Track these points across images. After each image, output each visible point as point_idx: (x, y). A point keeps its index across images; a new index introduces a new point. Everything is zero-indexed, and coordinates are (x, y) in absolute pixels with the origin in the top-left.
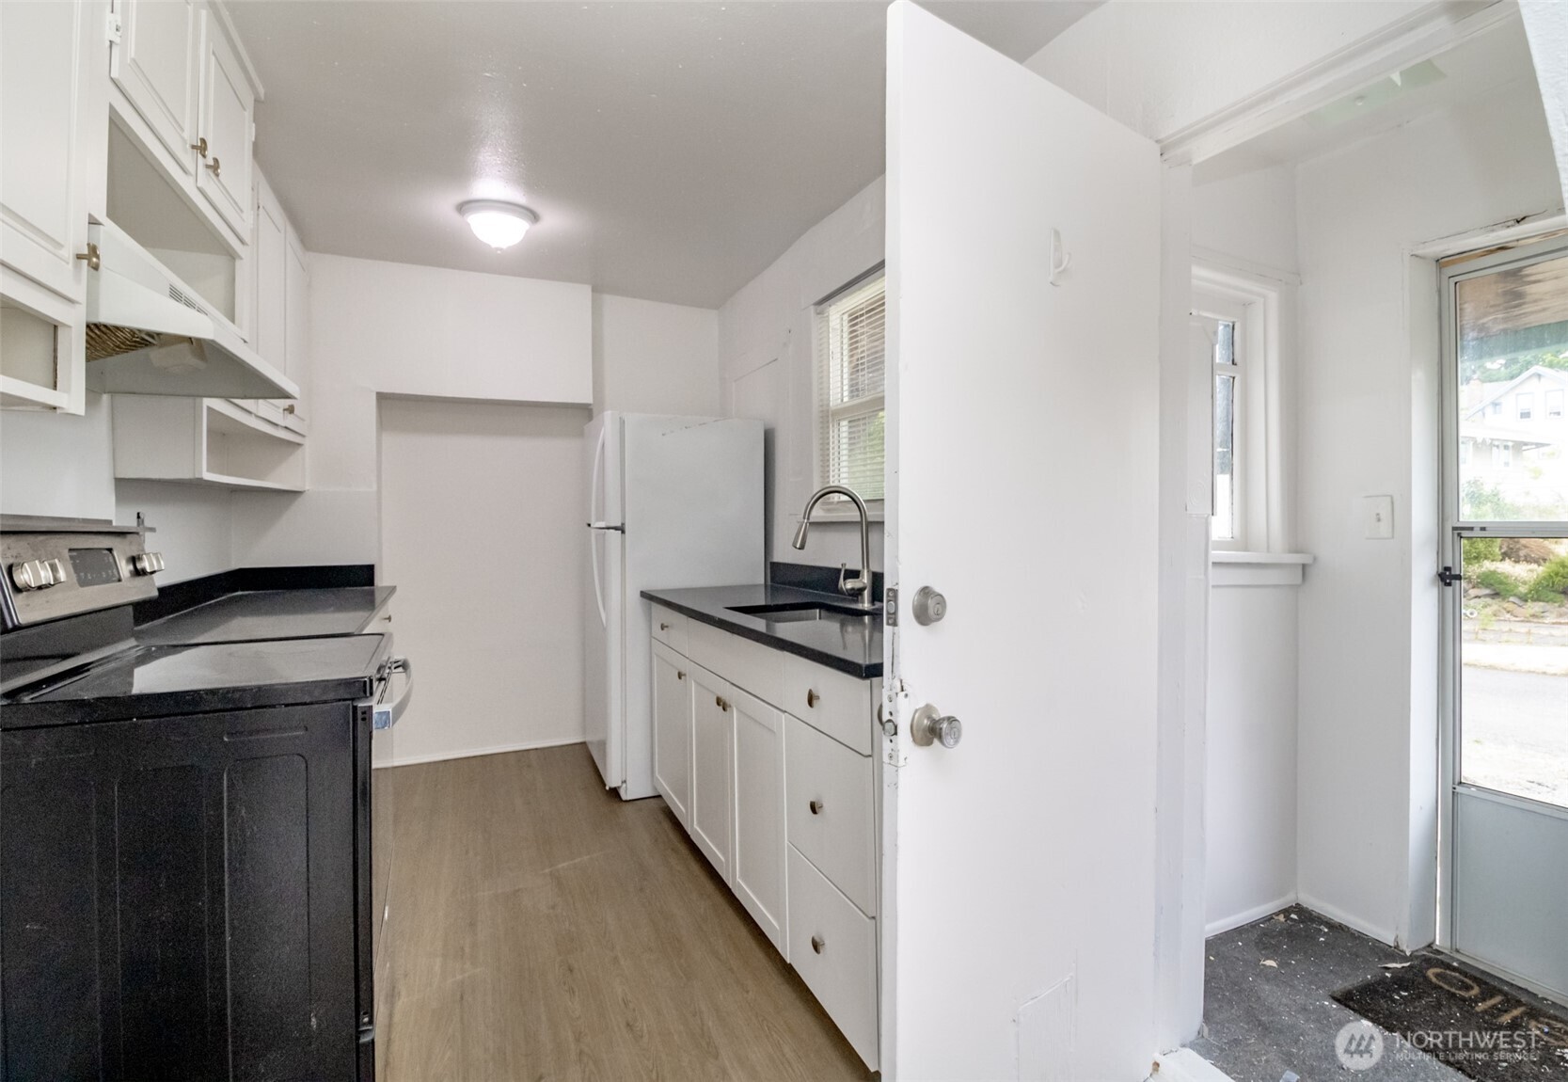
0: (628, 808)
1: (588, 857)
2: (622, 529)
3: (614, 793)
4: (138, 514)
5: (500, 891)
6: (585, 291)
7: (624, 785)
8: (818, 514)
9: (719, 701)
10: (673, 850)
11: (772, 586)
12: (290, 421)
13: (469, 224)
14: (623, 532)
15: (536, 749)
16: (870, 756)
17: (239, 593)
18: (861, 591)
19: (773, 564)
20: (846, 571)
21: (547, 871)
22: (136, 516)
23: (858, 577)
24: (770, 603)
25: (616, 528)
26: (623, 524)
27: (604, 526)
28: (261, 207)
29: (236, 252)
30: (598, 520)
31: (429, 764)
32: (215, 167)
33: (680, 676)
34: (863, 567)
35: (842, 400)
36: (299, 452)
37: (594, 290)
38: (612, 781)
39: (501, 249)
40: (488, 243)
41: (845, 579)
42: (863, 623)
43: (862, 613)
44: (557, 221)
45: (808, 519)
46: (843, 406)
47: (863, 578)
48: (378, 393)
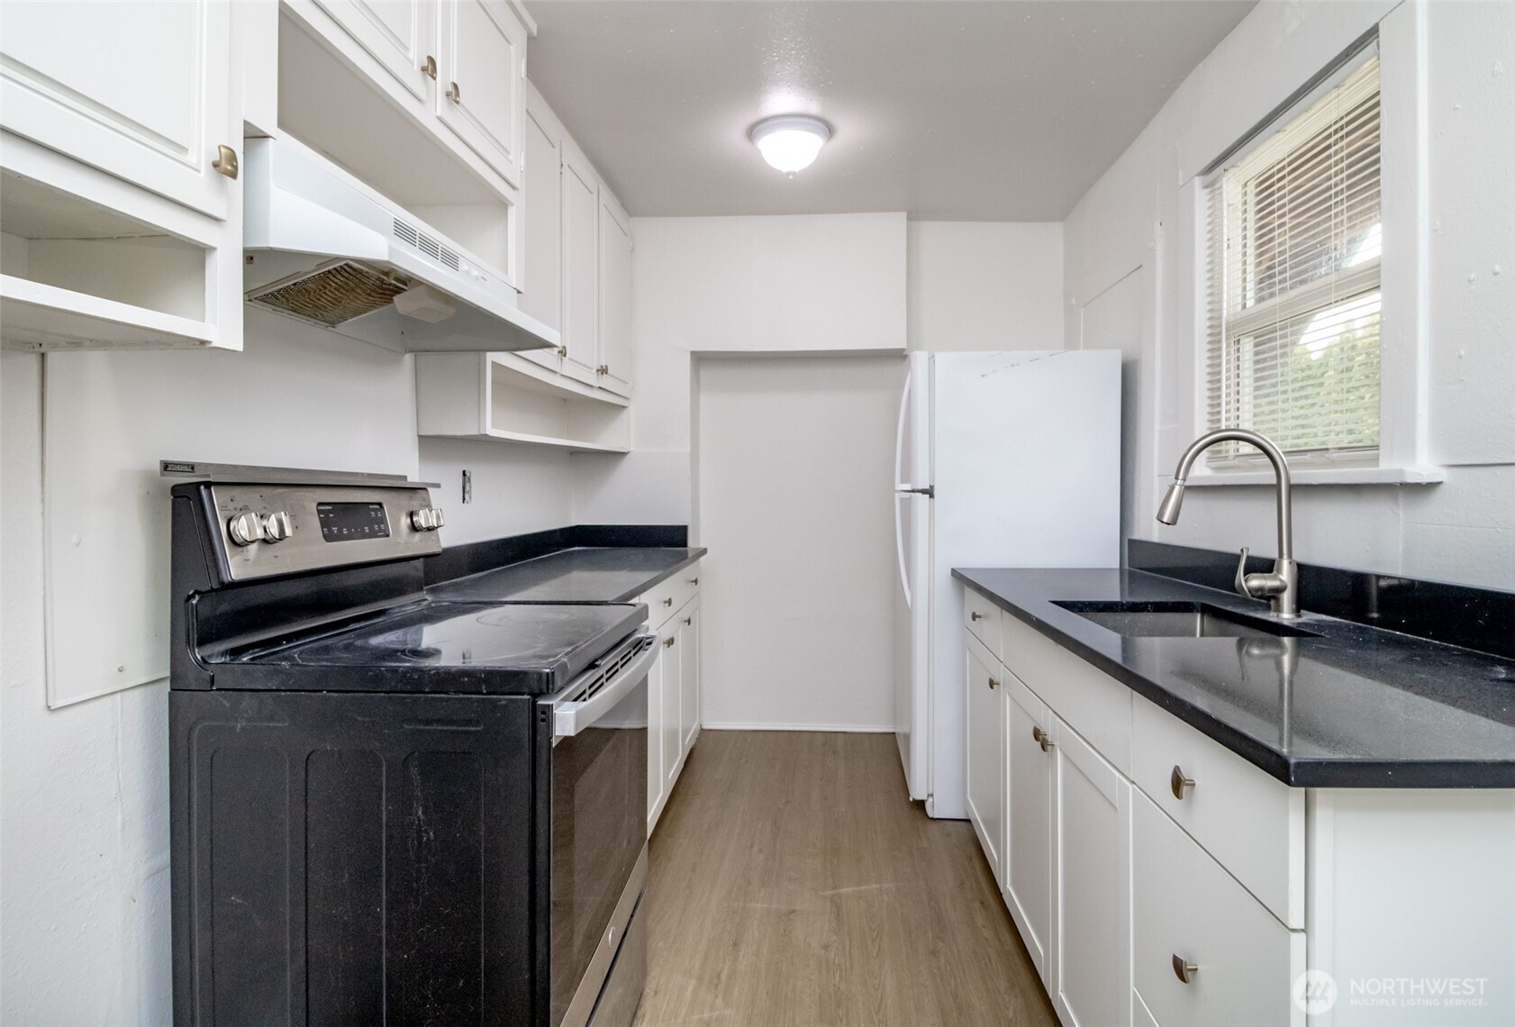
0: (934, 826)
1: (878, 886)
2: (929, 492)
3: (920, 805)
4: (464, 472)
5: (774, 906)
6: (898, 221)
7: (931, 800)
8: (1202, 471)
9: (1037, 734)
10: (982, 903)
11: (1130, 572)
12: (605, 381)
13: (760, 151)
14: (932, 496)
15: (845, 733)
16: (1303, 930)
17: (576, 548)
18: (1277, 592)
19: (1132, 542)
20: (1249, 558)
21: (829, 893)
22: (462, 473)
23: (1270, 571)
24: (1128, 599)
25: (924, 492)
26: (932, 487)
27: (909, 489)
28: (565, 166)
29: (506, 199)
30: (903, 481)
31: (741, 731)
32: (454, 94)
33: (992, 684)
34: (1281, 555)
35: (1244, 307)
36: (625, 412)
37: (909, 219)
38: (918, 793)
39: (794, 173)
40: (780, 169)
41: (1246, 572)
42: (1280, 646)
43: (1279, 630)
44: (854, 130)
45: (1184, 480)
46: (1245, 313)
47: (1279, 571)
48: (694, 354)
